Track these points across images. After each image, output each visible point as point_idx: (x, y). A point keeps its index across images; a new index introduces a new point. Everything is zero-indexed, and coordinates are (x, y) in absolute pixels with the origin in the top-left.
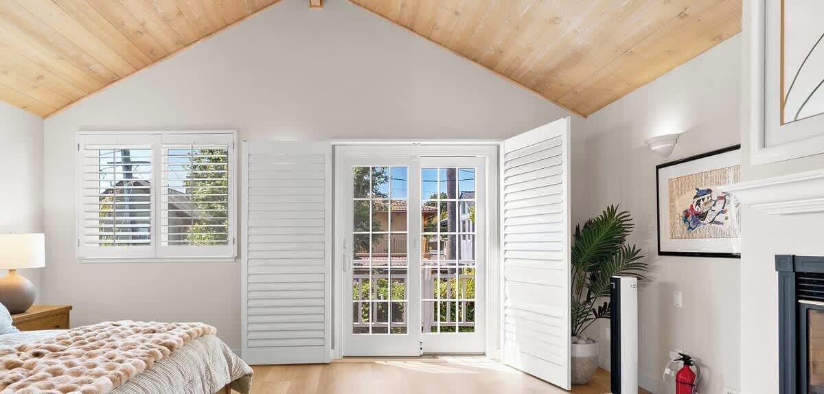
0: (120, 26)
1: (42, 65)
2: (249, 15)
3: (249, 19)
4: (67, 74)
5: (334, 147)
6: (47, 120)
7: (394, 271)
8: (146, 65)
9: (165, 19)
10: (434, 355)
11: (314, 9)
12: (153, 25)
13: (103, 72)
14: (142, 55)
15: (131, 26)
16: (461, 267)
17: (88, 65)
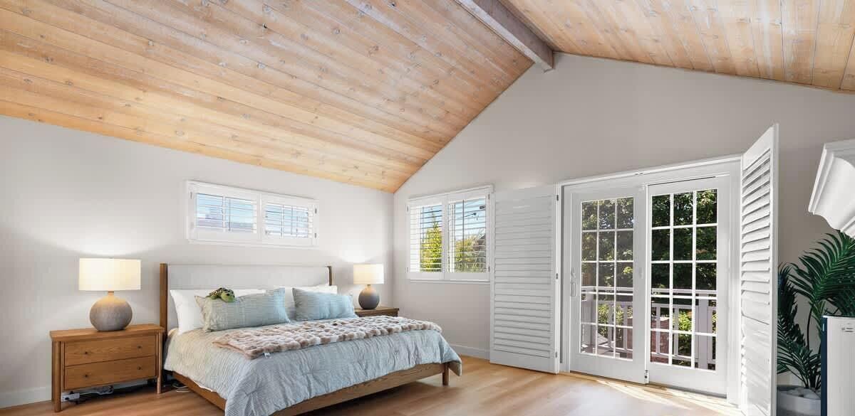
0: (414, 133)
1: (382, 166)
2: (500, 94)
3: (501, 97)
4: (396, 167)
5: (563, 187)
6: (396, 194)
7: (619, 298)
8: (441, 149)
9: (439, 119)
10: (662, 386)
11: (548, 73)
12: (435, 125)
13: (415, 160)
14: (436, 145)
15: (421, 130)
16: (698, 298)
17: (405, 159)
